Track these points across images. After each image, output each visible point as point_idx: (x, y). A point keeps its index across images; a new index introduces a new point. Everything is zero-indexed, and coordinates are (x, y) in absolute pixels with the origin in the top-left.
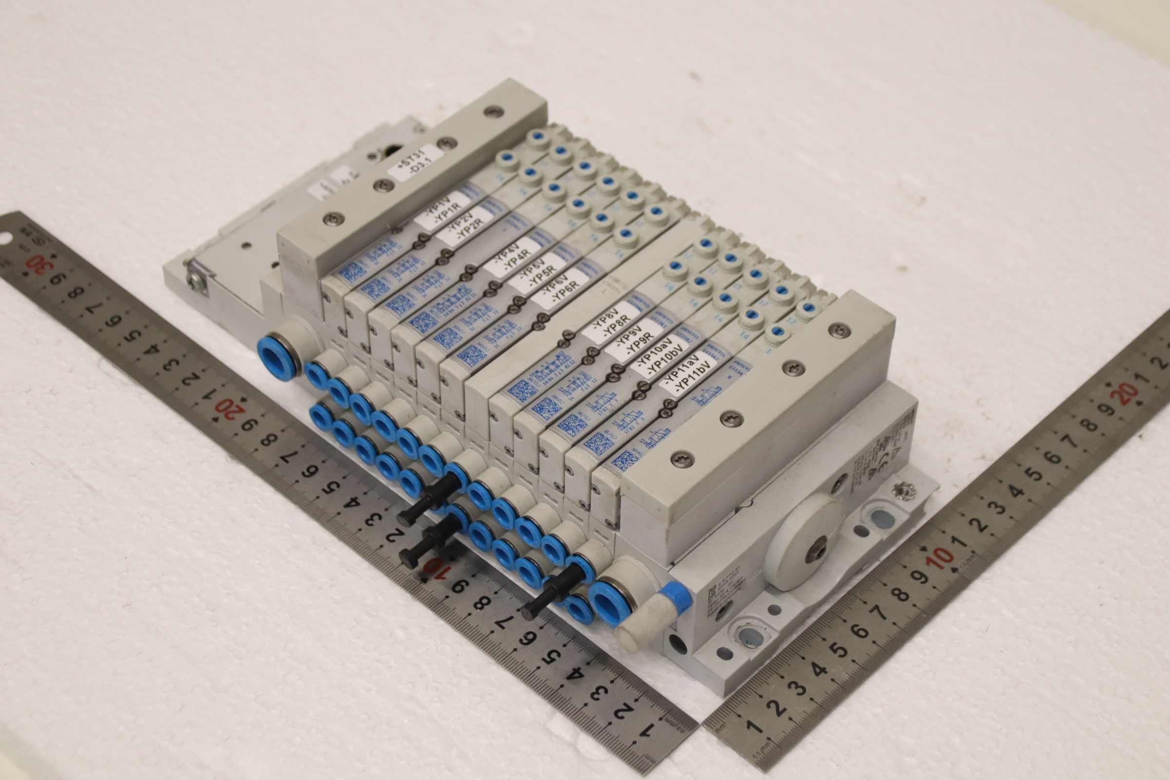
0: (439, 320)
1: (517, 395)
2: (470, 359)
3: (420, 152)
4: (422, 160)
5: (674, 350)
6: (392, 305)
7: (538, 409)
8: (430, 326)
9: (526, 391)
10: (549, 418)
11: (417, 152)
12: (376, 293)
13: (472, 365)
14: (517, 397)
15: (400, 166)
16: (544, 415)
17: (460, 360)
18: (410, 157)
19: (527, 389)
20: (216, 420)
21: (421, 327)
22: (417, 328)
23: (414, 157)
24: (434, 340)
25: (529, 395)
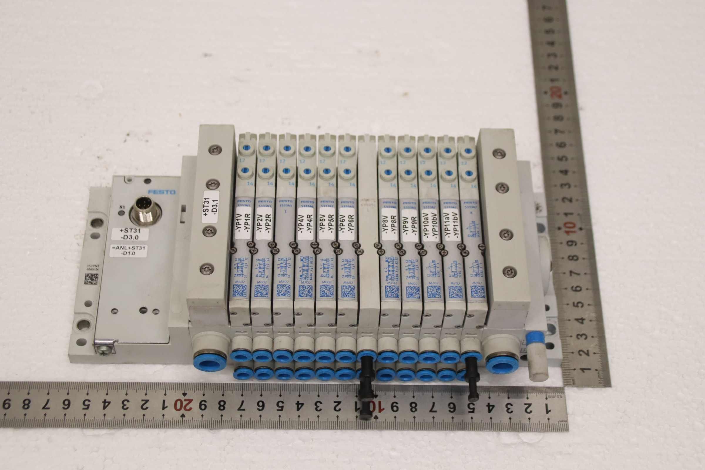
0: (311, 284)
1: (393, 296)
2: (351, 294)
3: (205, 199)
4: (212, 203)
5: (433, 217)
6: (280, 294)
7: (410, 296)
8: (311, 291)
9: (394, 291)
10: (419, 296)
11: (204, 200)
12: (265, 293)
13: (354, 296)
14: (393, 297)
15: (205, 214)
16: (416, 297)
17: (345, 298)
18: (204, 206)
19: (393, 289)
20: (183, 416)
21: (308, 295)
22: (306, 296)
23: (206, 204)
24: (321, 297)
25: (397, 292)
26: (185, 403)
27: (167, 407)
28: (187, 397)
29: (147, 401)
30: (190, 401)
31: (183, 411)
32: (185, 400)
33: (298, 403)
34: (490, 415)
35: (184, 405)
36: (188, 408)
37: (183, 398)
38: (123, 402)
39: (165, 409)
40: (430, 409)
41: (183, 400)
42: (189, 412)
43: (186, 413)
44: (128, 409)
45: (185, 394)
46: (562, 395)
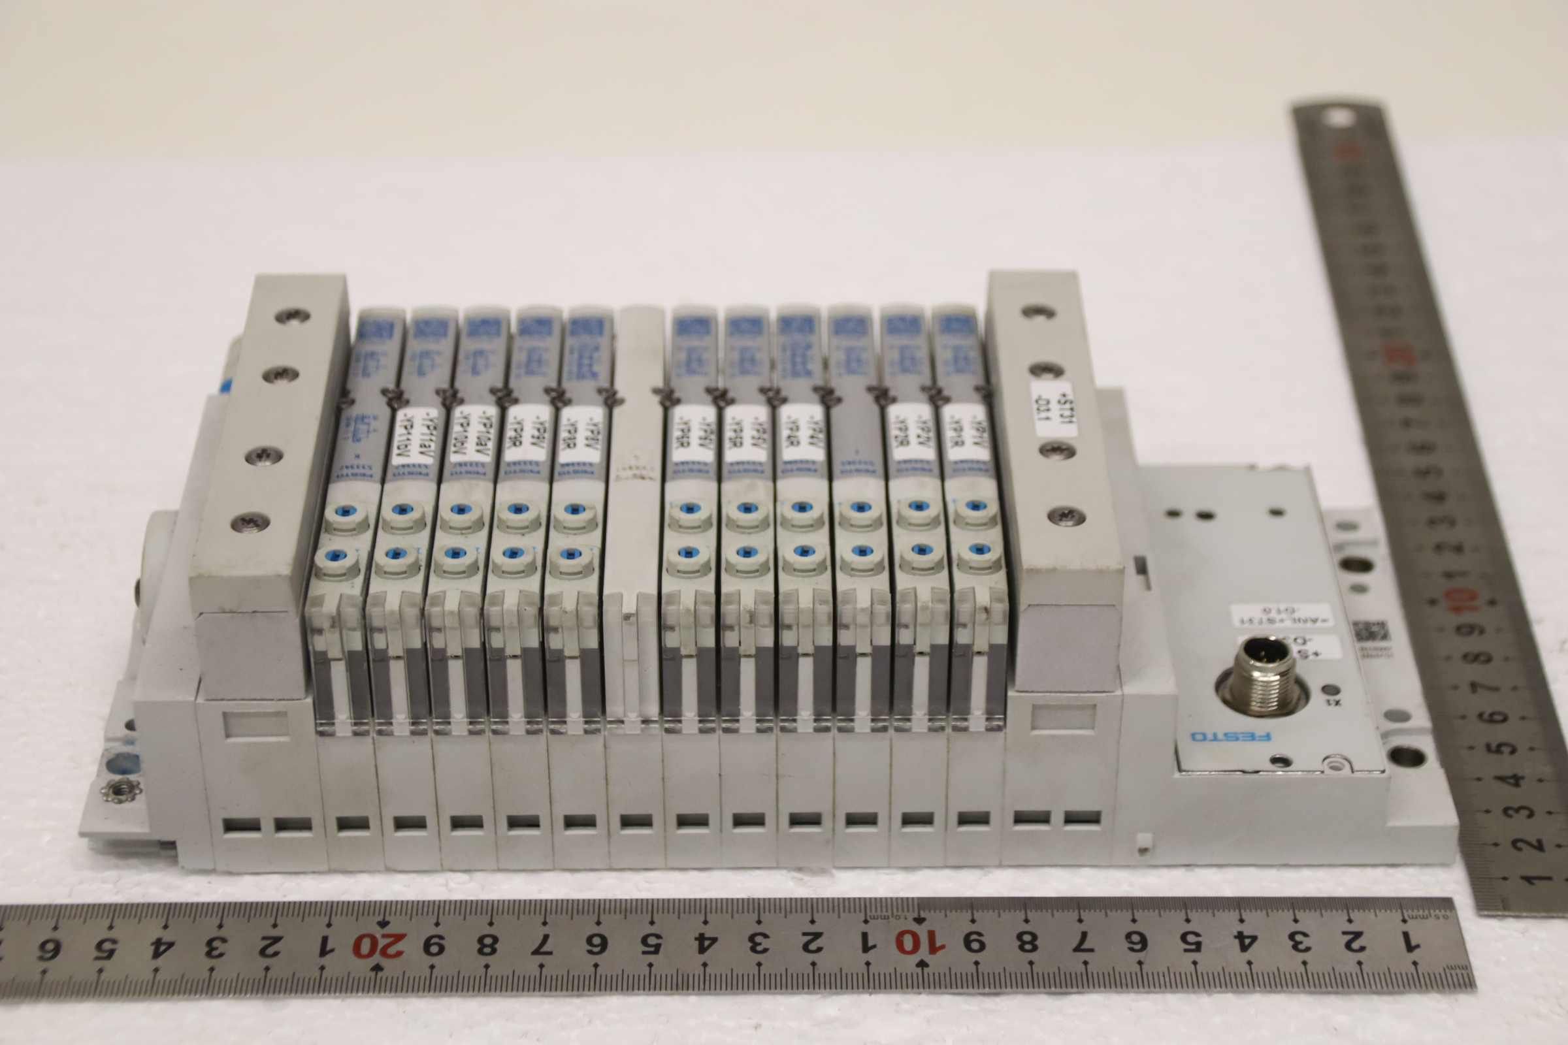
20: (377, 968)
26: (382, 942)
27: (332, 951)
28: (387, 930)
29: (277, 940)
30: (399, 938)
31: (377, 958)
32: (384, 936)
33: (701, 938)
34: (1247, 956)
35: (380, 946)
36: (392, 951)
37: (378, 932)
38: (210, 943)
39: (328, 957)
40: (1074, 945)
41: (378, 936)
42: (396, 961)
43: (384, 962)
44: (224, 957)
45: (383, 924)
46: (1448, 913)
